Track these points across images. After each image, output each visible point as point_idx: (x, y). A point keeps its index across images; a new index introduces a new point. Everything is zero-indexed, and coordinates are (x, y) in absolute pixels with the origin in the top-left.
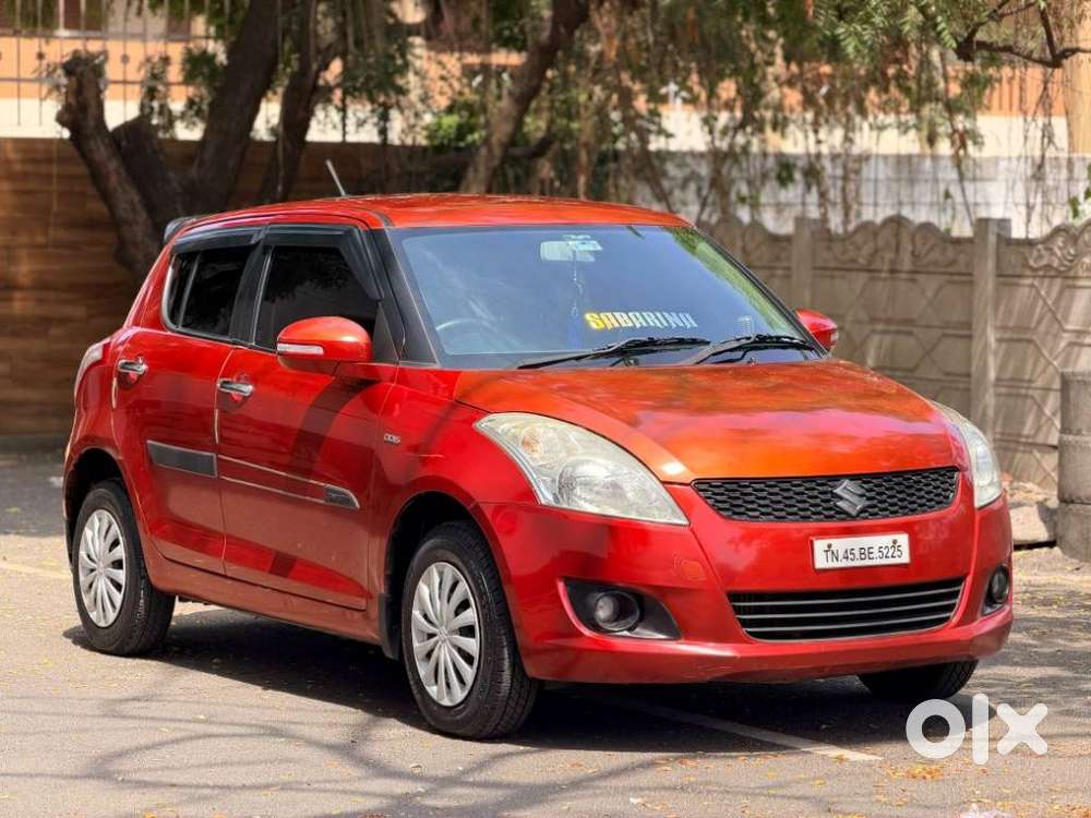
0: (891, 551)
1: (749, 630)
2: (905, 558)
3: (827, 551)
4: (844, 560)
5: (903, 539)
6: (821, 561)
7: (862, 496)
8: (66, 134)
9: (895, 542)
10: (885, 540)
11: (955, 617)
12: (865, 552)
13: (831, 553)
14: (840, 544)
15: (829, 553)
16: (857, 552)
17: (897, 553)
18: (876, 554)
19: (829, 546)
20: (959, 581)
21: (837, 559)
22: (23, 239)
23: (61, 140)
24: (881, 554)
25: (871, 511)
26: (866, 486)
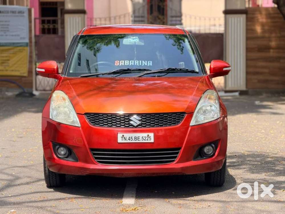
0: (147, 138)
1: (97, 160)
2: (152, 141)
3: (122, 137)
4: (129, 140)
5: (152, 135)
6: (120, 140)
7: (140, 120)
8: (276, 6)
9: (148, 135)
10: (145, 135)
11: (177, 160)
12: (137, 138)
14: (127, 135)
15: (123, 138)
16: (133, 138)
17: (149, 139)
18: (141, 138)
19: (123, 136)
20: (179, 149)
21: (126, 140)
22: (273, 35)
23: (274, 8)
24: (143, 139)
25: (143, 125)
26: (143, 117)
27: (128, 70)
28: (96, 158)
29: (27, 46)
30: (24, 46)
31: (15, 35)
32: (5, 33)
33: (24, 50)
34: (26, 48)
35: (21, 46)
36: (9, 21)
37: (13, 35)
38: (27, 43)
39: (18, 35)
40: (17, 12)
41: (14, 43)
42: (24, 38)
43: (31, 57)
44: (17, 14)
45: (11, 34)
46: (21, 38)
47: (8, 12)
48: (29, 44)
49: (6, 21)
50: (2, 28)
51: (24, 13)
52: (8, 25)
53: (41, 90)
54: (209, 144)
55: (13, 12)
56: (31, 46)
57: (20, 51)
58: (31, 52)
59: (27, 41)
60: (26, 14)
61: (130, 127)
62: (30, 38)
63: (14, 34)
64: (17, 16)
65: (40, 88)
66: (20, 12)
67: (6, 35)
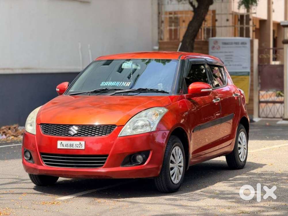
2: (83, 148)
4: (65, 147)
5: (83, 143)
6: (59, 146)
7: (76, 130)
9: (80, 143)
10: (78, 142)
11: (105, 165)
12: (71, 145)
13: (62, 145)
14: (65, 142)
15: (61, 145)
16: (69, 145)
17: (81, 146)
18: (74, 146)
19: (61, 143)
20: (107, 156)
21: (63, 146)
24: (76, 146)
25: (79, 135)
26: (80, 128)
27: (106, 89)
28: (45, 161)
29: (248, 75)
30: (246, 75)
31: (238, 65)
32: (229, 63)
33: (245, 78)
34: (247, 77)
35: (243, 75)
36: (232, 52)
37: (235, 65)
38: (249, 72)
39: (241, 65)
40: (240, 43)
41: (236, 73)
42: (246, 68)
43: (252, 85)
44: (240, 45)
45: (235, 63)
46: (243, 68)
47: (232, 43)
48: (250, 74)
49: (230, 52)
50: (226, 58)
51: (246, 44)
52: (232, 55)
53: (263, 117)
54: (140, 153)
55: (236, 43)
56: (252, 75)
57: (243, 80)
58: (252, 81)
59: (248, 70)
60: (248, 45)
61: (69, 135)
62: (252, 68)
63: (237, 63)
64: (240, 47)
65: (263, 115)
66: (243, 43)
67: (230, 65)
